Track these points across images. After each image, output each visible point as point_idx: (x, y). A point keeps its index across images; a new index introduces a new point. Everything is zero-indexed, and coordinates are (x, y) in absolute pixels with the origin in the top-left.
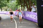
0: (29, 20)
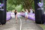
0: (29, 19)
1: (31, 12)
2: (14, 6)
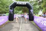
1: (27, 14)
2: (18, 11)
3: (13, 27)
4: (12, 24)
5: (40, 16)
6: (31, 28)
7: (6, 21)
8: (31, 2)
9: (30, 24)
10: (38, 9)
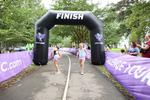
3: (47, 84)
4: (44, 74)
5: (123, 51)
6: (98, 87)
7: (25, 67)
8: (98, 12)
9: (93, 75)
10: (118, 32)
